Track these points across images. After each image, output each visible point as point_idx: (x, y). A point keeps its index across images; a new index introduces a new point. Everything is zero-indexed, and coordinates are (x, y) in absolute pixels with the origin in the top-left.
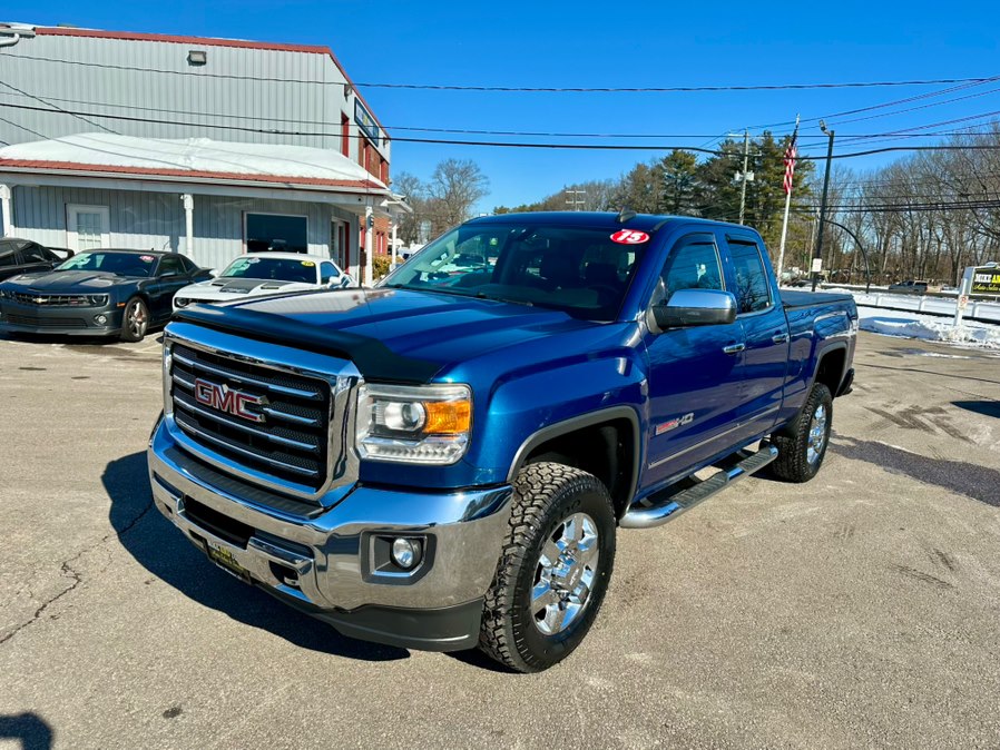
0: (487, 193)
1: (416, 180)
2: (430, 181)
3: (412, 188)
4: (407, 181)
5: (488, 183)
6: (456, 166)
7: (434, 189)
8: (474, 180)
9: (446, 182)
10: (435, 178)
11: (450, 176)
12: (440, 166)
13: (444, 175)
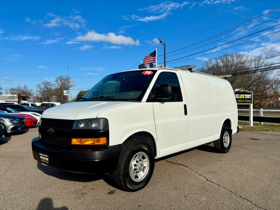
0: (74, 86)
1: (50, 83)
2: (55, 83)
3: (48, 85)
4: (47, 83)
5: (74, 83)
6: (63, 78)
7: (56, 85)
8: (70, 82)
9: (60, 83)
10: (55, 82)
11: (61, 81)
12: (58, 78)
13: (59, 81)
